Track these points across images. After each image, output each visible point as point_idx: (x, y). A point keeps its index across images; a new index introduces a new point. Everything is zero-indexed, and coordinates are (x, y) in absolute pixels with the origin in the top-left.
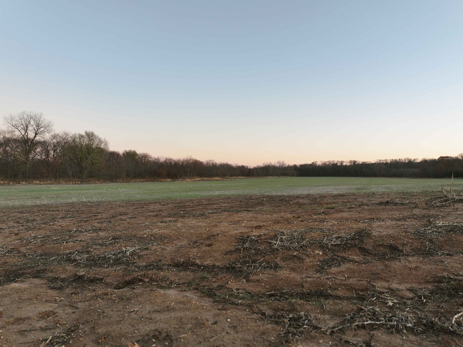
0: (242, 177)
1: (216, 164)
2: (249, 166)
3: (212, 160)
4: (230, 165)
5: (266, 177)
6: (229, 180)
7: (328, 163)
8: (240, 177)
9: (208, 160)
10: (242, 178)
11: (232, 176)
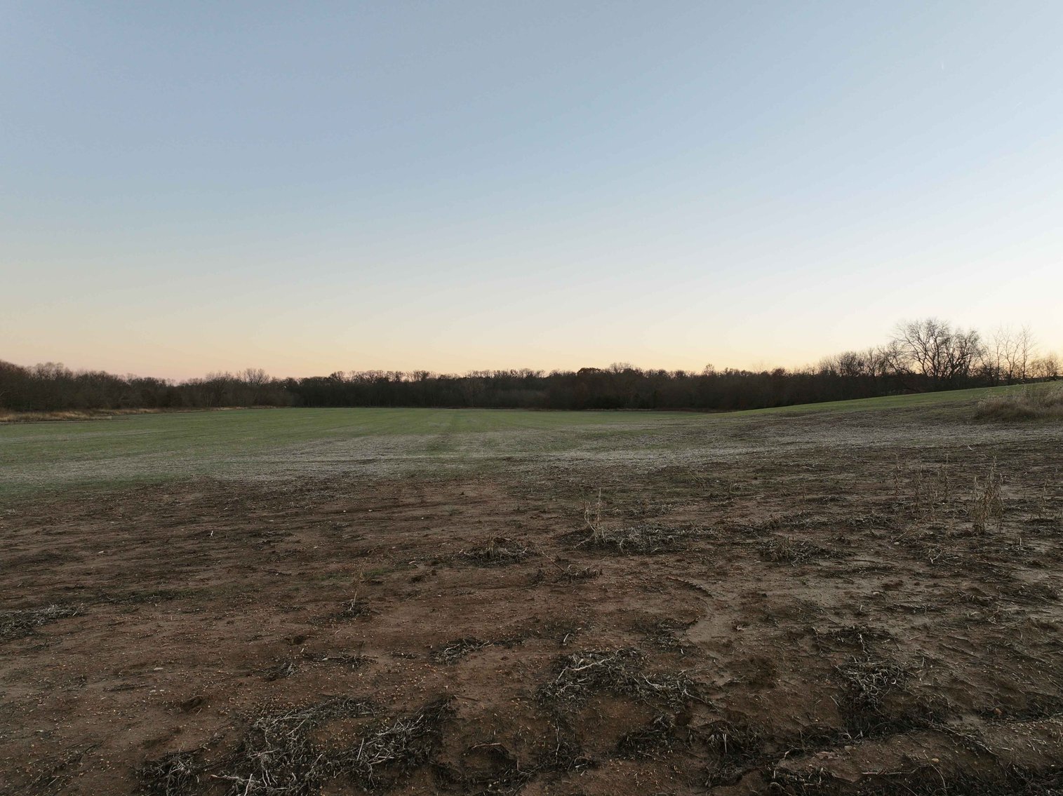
0: (147, 410)
1: (69, 374)
2: (169, 379)
3: (55, 362)
4: (112, 377)
5: (215, 409)
6: (110, 417)
7: (368, 377)
8: (142, 410)
9: (44, 362)
10: (150, 413)
11: (118, 407)
